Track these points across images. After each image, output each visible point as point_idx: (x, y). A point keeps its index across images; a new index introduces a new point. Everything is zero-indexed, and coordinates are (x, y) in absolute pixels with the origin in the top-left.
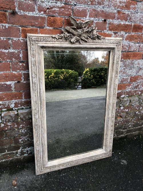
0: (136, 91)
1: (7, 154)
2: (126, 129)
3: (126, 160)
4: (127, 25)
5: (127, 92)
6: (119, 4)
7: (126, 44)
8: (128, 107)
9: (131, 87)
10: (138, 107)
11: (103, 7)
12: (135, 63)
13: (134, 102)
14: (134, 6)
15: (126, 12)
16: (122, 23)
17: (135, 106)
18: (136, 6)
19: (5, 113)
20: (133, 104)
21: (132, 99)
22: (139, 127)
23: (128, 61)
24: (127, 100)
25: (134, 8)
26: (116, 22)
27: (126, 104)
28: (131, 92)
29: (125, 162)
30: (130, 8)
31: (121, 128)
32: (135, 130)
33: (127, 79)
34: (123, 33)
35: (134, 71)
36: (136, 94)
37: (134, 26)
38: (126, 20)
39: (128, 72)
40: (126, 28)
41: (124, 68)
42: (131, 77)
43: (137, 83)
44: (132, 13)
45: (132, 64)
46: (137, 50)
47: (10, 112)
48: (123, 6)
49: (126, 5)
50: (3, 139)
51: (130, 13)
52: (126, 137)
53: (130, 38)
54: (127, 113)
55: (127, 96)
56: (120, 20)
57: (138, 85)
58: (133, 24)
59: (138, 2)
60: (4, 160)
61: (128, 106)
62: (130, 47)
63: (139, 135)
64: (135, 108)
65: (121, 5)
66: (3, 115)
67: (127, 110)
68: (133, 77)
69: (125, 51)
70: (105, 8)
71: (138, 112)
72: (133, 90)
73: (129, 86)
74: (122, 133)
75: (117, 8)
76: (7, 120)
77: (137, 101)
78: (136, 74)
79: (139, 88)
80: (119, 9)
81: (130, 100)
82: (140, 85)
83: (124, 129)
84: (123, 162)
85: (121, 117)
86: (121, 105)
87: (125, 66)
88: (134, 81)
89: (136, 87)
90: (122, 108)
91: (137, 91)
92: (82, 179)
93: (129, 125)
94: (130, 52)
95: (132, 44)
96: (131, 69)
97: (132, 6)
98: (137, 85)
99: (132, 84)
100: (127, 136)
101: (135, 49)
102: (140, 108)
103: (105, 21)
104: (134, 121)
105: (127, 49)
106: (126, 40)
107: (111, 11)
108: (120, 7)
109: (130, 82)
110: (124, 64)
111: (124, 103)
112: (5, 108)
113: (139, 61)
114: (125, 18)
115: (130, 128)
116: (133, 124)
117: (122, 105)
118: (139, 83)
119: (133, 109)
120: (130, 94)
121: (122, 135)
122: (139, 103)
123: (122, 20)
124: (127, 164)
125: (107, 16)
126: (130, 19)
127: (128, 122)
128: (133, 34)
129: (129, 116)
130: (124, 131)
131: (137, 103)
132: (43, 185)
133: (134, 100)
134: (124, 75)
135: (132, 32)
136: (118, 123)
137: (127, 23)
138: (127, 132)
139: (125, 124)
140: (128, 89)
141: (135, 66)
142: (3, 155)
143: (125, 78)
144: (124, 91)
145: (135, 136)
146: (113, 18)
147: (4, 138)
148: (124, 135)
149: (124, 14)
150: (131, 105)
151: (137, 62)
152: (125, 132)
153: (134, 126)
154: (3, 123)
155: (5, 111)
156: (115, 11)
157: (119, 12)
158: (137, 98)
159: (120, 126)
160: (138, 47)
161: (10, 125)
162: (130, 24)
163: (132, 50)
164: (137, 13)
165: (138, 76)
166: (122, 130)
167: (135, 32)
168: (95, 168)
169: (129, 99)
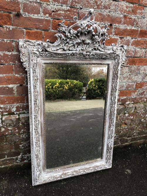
0: (141, 98)
1: (6, 160)
2: (130, 137)
3: (130, 169)
4: (134, 30)
5: (132, 98)
6: (125, 9)
7: (132, 49)
8: (133, 115)
9: (136, 93)
10: (143, 114)
11: (109, 12)
12: (141, 69)
13: (139, 109)
14: (141, 11)
15: (133, 17)
16: (129, 28)
17: (140, 113)
18: (143, 11)
19: (6, 117)
20: (138, 111)
21: (137, 105)
22: (144, 135)
23: (134, 67)
24: (133, 107)
25: (141, 13)
26: (122, 27)
27: (132, 110)
28: (137, 99)
29: (129, 171)
30: (137, 13)
31: (125, 136)
32: (140, 139)
33: (133, 85)
34: (129, 38)
35: (139, 78)
36: (141, 101)
37: (141, 31)
38: (133, 25)
39: (133, 78)
40: (132, 33)
41: (130, 73)
42: (137, 83)
43: (143, 90)
44: (139, 18)
45: (139, 70)
46: (143, 55)
47: (12, 116)
48: (129, 11)
49: (133, 10)
50: (3, 144)
51: (136, 18)
52: (130, 145)
53: (136, 44)
54: (132, 120)
55: (132, 102)
56: (126, 25)
57: (144, 92)
58: (139, 29)
59: (145, 7)
60: (3, 166)
61: (133, 113)
62: (136, 52)
63: (144, 144)
64: (140, 115)
65: (128, 10)
66: (3, 119)
67: (132, 117)
68: (138, 84)
69: (131, 57)
70: (112, 13)
71: (143, 120)
72: (138, 97)
73: (134, 92)
74: (127, 141)
75: (124, 13)
76: (8, 125)
77: (142, 109)
78: (142, 80)
79: (145, 95)
80: (125, 14)
81: (136, 107)
82: (145, 92)
83: (129, 137)
84: (127, 172)
85: (126, 124)
86: (126, 112)
87: (131, 72)
88: (140, 88)
89: (142, 94)
90: (127, 115)
91: (143, 98)
92: (84, 188)
93: (134, 133)
94: (136, 57)
95: (138, 49)
96: (137, 75)
97: (139, 11)
98: (142, 91)
99: (137, 91)
100: (132, 144)
101: (141, 55)
102: (145, 116)
103: (111, 25)
104: (139, 129)
105: (133, 54)
106: (132, 45)
107: (117, 15)
108: (127, 11)
109: (136, 88)
110: (129, 69)
111: (129, 110)
112: (6, 112)
113: (145, 67)
114: (132, 23)
115: (134, 136)
116: (138, 132)
117: (128, 112)
118: (144, 89)
119: (138, 116)
120: (135, 101)
121: (126, 144)
122: (145, 110)
123: (128, 25)
124: (132, 174)
125: (113, 21)
126: (137, 24)
127: (132, 129)
128: (139, 39)
129: (133, 124)
130: (128, 139)
131: (142, 110)
132: (43, 193)
133: (139, 107)
134: (130, 81)
135: (139, 37)
136: (123, 131)
137: (133, 28)
138: (132, 140)
139: (130, 132)
140: (134, 96)
141: (141, 72)
142: (3, 161)
143: (130, 84)
144: (129, 97)
145: (140, 145)
146: (120, 22)
147: (5, 143)
148: (128, 143)
149: (131, 18)
150: (136, 112)
151: (143, 68)
152: (130, 140)
153: (139, 134)
154: (4, 127)
155: (6, 115)
156: (122, 16)
157: (125, 17)
158: (143, 105)
159: (124, 134)
160: (144, 53)
161: (11, 130)
162: (136, 29)
163: (138, 56)
164: (144, 18)
165: (144, 82)
166: (126, 138)
167: (142, 37)
168: (98, 177)
169: (134, 106)
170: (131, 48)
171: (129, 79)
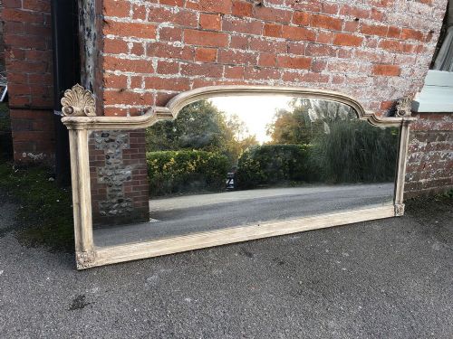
170: (378, 51)
171: (374, 95)
